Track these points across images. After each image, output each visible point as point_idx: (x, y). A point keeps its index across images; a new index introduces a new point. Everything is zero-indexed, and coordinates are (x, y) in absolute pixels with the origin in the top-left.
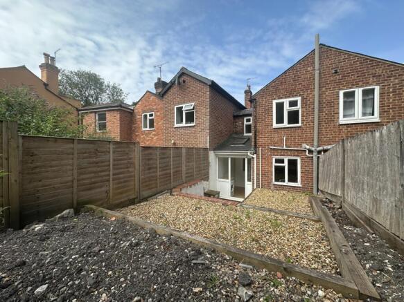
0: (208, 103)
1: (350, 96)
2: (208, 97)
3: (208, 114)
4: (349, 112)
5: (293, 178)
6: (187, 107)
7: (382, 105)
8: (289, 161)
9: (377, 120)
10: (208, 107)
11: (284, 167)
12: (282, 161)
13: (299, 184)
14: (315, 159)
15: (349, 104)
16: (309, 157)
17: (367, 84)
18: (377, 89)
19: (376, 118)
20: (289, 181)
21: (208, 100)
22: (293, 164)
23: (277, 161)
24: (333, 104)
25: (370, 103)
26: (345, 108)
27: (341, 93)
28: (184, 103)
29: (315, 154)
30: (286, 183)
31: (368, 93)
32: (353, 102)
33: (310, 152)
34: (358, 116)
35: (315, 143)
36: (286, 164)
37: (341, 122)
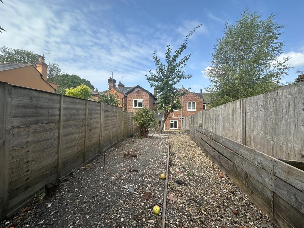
0: (149, 100)
1: (190, 103)
2: (149, 98)
3: (149, 104)
4: (190, 108)
5: (176, 127)
6: (139, 101)
7: (196, 107)
8: (175, 121)
9: (195, 111)
10: (149, 102)
11: (173, 123)
12: (173, 121)
13: (177, 128)
14: (182, 121)
15: (190, 106)
16: (180, 120)
17: (193, 101)
18: (195, 102)
19: (195, 110)
20: (175, 128)
21: (149, 99)
22: (176, 122)
23: (171, 121)
24: (186, 105)
25: (194, 106)
26: (189, 107)
27: (188, 102)
28: (138, 99)
29: (182, 119)
30: (174, 128)
31: (194, 103)
32: (190, 105)
33: (180, 119)
34: (191, 110)
35: (182, 116)
36: (174, 122)
37: (188, 111)
